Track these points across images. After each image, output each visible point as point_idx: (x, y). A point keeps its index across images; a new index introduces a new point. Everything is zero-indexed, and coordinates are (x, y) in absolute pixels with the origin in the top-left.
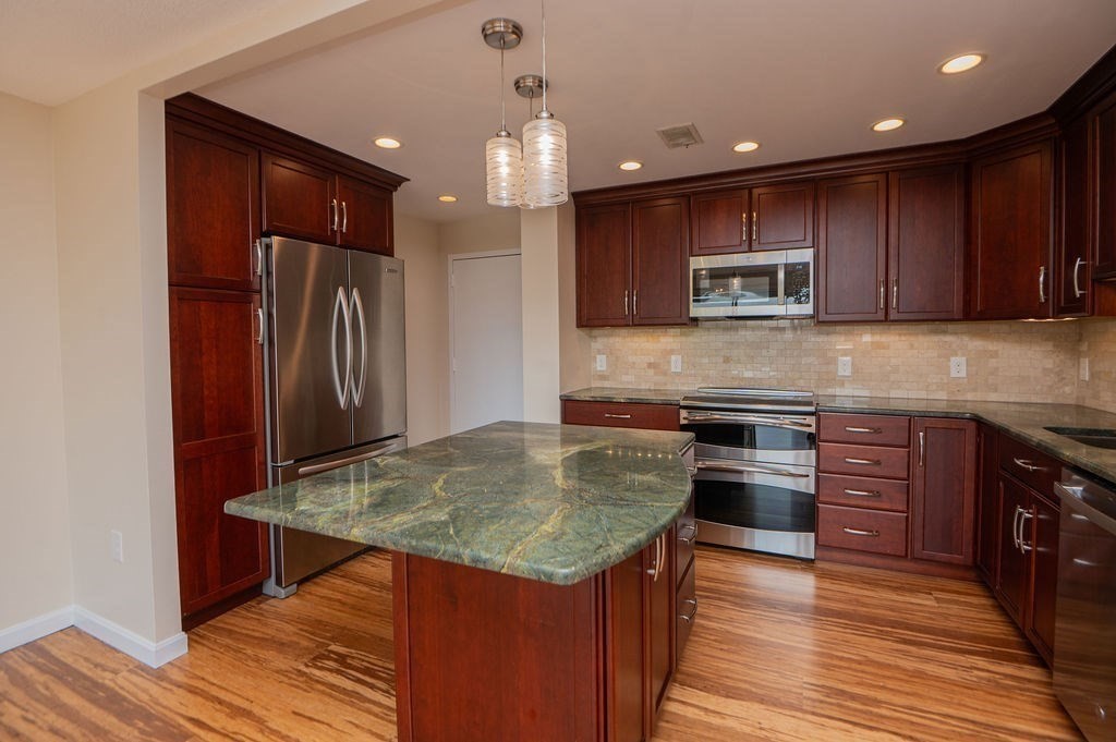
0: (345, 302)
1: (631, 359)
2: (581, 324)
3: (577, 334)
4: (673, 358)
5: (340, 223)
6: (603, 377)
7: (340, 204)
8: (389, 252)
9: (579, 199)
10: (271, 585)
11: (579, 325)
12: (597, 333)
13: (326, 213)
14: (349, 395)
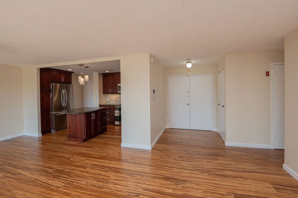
0: (64, 91)
1: (112, 99)
2: (104, 93)
3: (103, 95)
4: (118, 99)
5: (63, 80)
6: (108, 102)
7: (63, 77)
8: (71, 83)
9: (103, 74)
10: (52, 131)
11: (103, 94)
12: (107, 95)
13: (61, 79)
14: (64, 104)
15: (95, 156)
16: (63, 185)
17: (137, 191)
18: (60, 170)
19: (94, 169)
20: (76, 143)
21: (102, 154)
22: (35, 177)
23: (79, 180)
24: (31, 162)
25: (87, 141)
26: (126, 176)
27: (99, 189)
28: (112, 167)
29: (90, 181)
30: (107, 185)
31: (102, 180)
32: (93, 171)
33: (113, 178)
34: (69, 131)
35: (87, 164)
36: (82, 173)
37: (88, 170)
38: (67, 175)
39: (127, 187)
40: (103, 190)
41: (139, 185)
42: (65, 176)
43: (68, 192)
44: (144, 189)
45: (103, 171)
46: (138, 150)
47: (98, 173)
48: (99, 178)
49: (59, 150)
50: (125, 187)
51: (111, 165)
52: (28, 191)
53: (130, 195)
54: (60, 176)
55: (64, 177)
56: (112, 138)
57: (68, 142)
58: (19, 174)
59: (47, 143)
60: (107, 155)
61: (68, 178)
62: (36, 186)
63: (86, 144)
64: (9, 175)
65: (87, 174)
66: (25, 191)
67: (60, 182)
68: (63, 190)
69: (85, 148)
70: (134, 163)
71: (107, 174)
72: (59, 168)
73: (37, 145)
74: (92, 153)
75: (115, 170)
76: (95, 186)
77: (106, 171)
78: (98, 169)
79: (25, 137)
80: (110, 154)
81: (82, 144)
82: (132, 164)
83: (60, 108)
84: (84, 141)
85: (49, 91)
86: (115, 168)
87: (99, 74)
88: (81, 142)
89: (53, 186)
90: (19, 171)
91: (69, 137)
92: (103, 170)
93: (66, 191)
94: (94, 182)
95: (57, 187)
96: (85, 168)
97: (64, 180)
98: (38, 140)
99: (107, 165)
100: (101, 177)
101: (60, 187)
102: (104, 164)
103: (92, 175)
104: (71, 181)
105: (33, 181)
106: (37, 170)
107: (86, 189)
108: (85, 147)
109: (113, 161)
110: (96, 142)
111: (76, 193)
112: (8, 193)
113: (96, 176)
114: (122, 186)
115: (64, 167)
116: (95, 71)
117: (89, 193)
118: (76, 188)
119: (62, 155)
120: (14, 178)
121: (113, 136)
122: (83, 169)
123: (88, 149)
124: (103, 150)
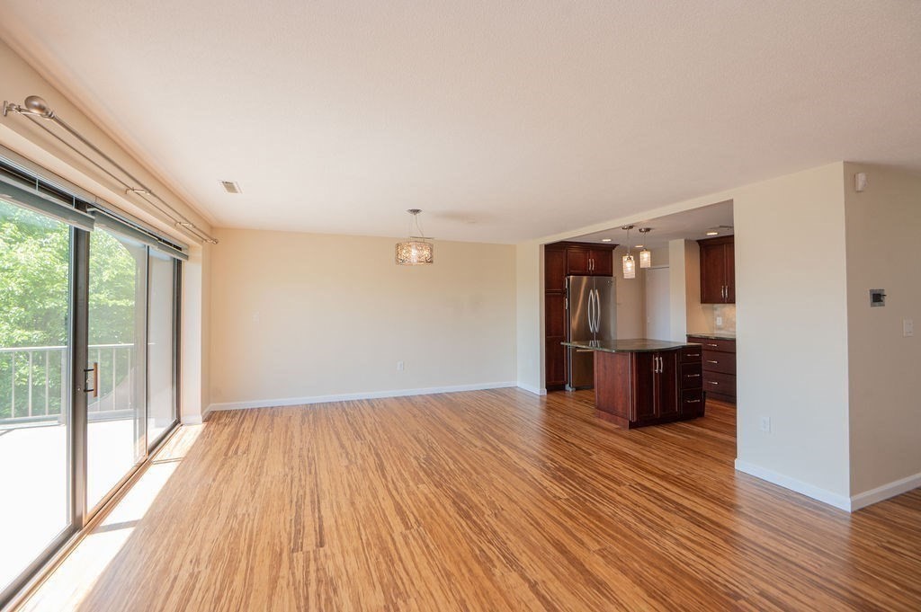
0: (593, 295)
2: (703, 301)
3: (700, 306)
5: (592, 267)
6: (720, 329)
7: (592, 260)
9: (700, 242)
10: (567, 387)
11: (702, 303)
12: (716, 306)
13: (586, 264)
14: (594, 327)
15: (649, 468)
16: (567, 497)
17: (737, 587)
18: (567, 469)
19: (638, 494)
20: (613, 426)
21: (668, 470)
22: (523, 465)
23: (597, 501)
24: (521, 437)
25: (640, 429)
26: (722, 543)
27: (636, 537)
28: (687, 509)
29: (621, 513)
30: (658, 537)
31: (650, 524)
32: (635, 497)
33: (681, 530)
34: (599, 393)
35: (625, 477)
36: (610, 492)
37: (623, 489)
38: (578, 484)
39: (711, 566)
40: (646, 542)
41: (749, 576)
42: (574, 484)
43: (574, 513)
44: (762, 594)
45: (659, 506)
46: (795, 496)
47: (646, 505)
48: (644, 517)
49: (573, 430)
50: (705, 563)
51: (686, 503)
52: (510, 483)
53: (711, 584)
54: (564, 480)
55: (571, 485)
56: (713, 439)
57: (596, 421)
58: (502, 451)
59: (553, 412)
60: (683, 475)
61: (579, 490)
62: (523, 480)
63: (636, 434)
64: (489, 448)
65: (618, 498)
66: (506, 480)
67: (563, 489)
68: (564, 506)
69: (631, 444)
70: (761, 524)
71: (667, 516)
72: (567, 464)
73: (537, 411)
74: (645, 459)
75: (691, 517)
76: (630, 528)
77: (666, 510)
78: (647, 496)
79: (518, 390)
80: (693, 476)
81: (627, 432)
82: (751, 522)
83: (585, 336)
84: (633, 426)
85: (564, 293)
86: (694, 512)
87: (688, 243)
88: (624, 427)
89: (549, 492)
90: (502, 446)
91: (598, 408)
92: (659, 503)
93: (570, 510)
94: (631, 520)
95: (555, 497)
96: (619, 484)
97: (571, 490)
98: (538, 401)
99: (675, 498)
100: (647, 515)
101: (560, 499)
102: (667, 494)
103: (629, 504)
104: (583, 498)
105: (519, 471)
106: (529, 456)
107: (608, 524)
108: (631, 440)
109: (696, 494)
110: (664, 438)
111: (587, 521)
112: (485, 474)
113: (637, 509)
114: (698, 556)
115: (575, 466)
116: (676, 235)
117: (612, 532)
118: (589, 514)
119: (577, 442)
120: (494, 455)
121: (719, 436)
122: (612, 484)
123: (638, 447)
124: (675, 462)
